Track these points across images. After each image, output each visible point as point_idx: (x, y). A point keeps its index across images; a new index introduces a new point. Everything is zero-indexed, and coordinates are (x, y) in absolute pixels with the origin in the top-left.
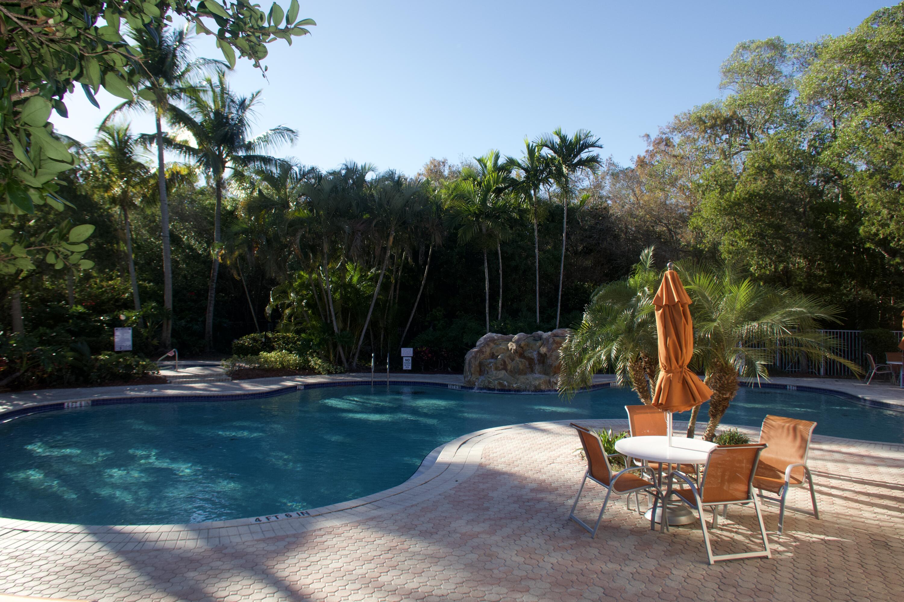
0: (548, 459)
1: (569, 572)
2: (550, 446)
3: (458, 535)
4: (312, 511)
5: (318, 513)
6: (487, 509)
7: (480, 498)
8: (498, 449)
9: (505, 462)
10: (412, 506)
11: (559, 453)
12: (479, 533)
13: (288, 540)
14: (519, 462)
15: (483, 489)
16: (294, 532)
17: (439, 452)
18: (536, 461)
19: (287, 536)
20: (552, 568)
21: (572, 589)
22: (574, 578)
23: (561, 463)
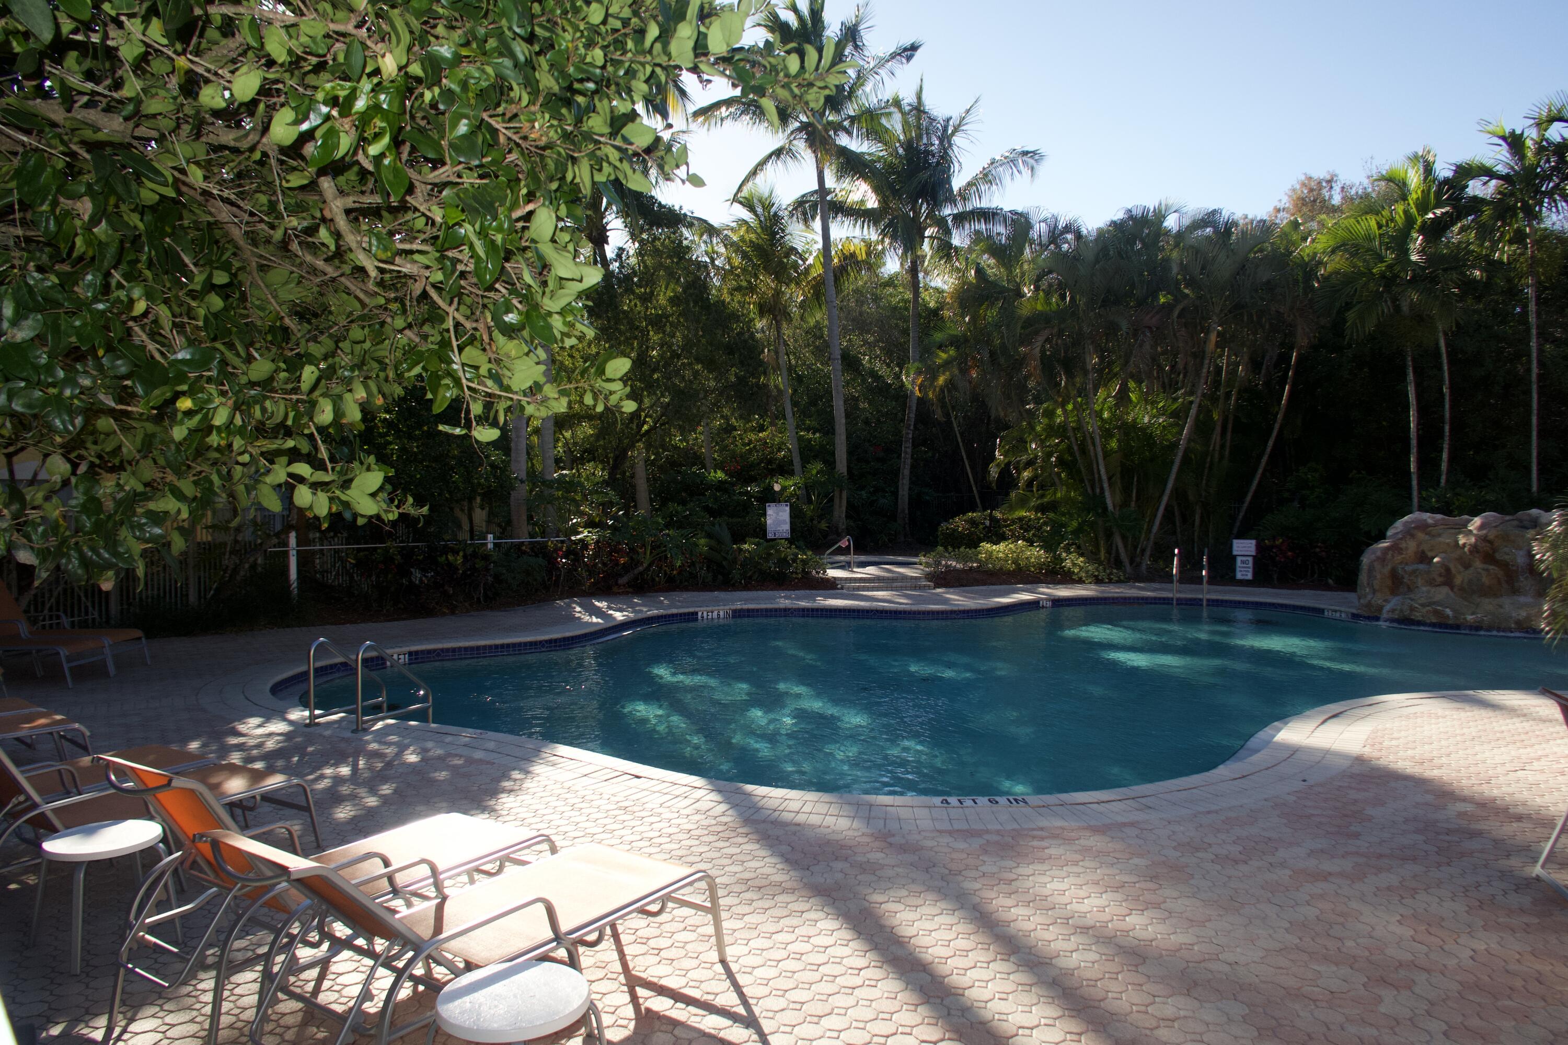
0: (1512, 761)
1: (1508, 972)
2: (1523, 737)
3: (1288, 872)
4: (1034, 800)
5: (1042, 804)
6: (1357, 835)
7: (1346, 816)
8: (1403, 734)
9: (1413, 757)
10: (1209, 812)
11: (1540, 753)
12: (1330, 874)
13: (987, 837)
14: (1444, 760)
15: (1356, 801)
16: (999, 827)
17: (1279, 730)
18: (1484, 762)
19: (987, 832)
20: (1472, 958)
21: (1508, 1003)
22: (1518, 983)
23: (1542, 771)
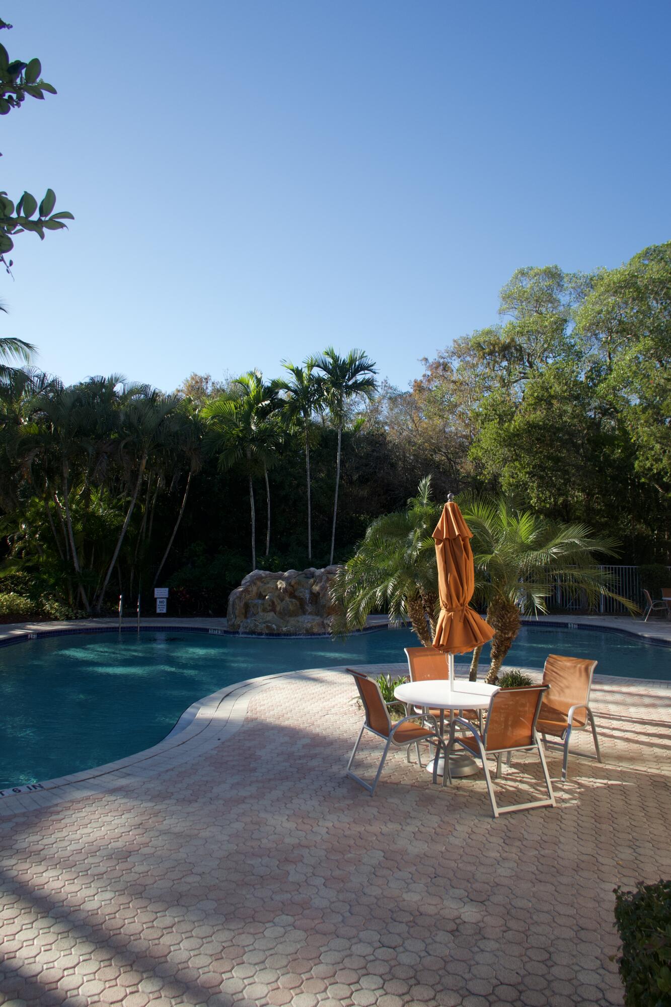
0: (321, 710)
1: (345, 836)
2: (323, 695)
3: (221, 802)
4: (47, 784)
5: (53, 786)
6: (255, 770)
7: (246, 758)
8: (266, 702)
9: (274, 715)
10: (167, 771)
11: (333, 703)
12: (245, 798)
13: (15, 820)
14: (289, 715)
15: (250, 748)
16: (24, 810)
17: (199, 709)
18: (309, 713)
19: (15, 816)
20: (327, 832)
21: (349, 855)
22: (352, 842)
23: (336, 714)
